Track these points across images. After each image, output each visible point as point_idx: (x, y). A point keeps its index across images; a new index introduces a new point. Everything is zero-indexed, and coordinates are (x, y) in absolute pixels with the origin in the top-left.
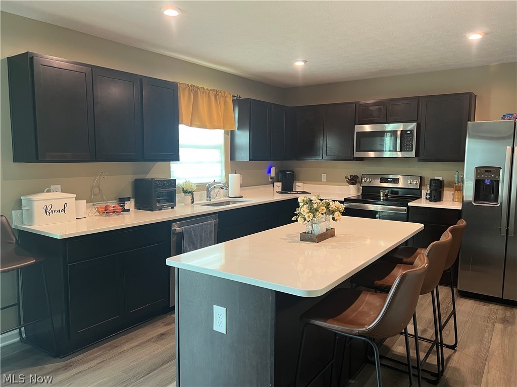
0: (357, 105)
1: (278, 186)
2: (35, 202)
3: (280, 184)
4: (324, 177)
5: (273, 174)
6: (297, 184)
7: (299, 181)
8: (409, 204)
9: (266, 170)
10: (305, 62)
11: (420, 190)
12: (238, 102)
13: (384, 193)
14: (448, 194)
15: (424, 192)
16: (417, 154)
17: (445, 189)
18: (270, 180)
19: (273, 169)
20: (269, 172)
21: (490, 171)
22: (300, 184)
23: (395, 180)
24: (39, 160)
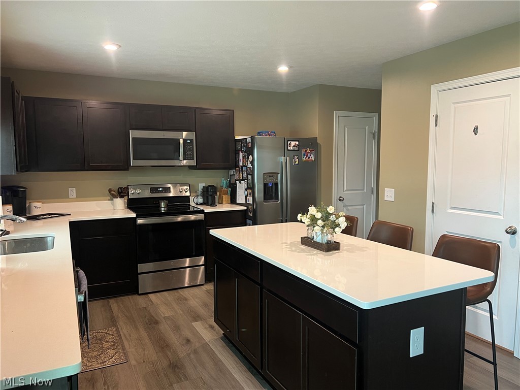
1: (9, 210)
3: (11, 208)
4: (73, 192)
6: (35, 204)
7: (38, 199)
21: (272, 176)
22: (39, 204)
23: (166, 190)
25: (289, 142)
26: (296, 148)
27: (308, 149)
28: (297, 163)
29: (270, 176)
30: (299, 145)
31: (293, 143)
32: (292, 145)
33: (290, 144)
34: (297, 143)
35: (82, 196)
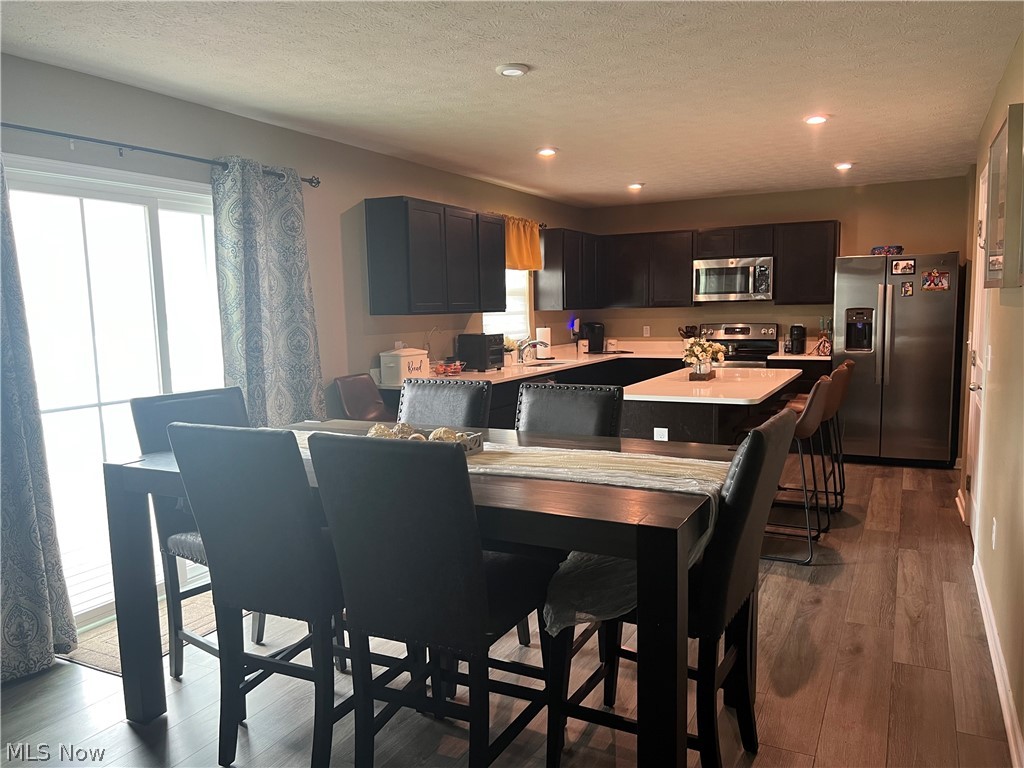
0: (695, 235)
1: (584, 344)
2: (402, 358)
3: (586, 342)
4: (647, 330)
5: (576, 329)
6: (610, 341)
7: (613, 337)
8: (769, 357)
9: (570, 323)
10: (642, 184)
11: (776, 342)
12: (545, 233)
13: (733, 347)
14: (811, 344)
15: (781, 344)
16: (774, 296)
17: (808, 339)
18: (572, 337)
19: (577, 322)
20: (573, 325)
21: (862, 313)
22: (613, 341)
23: (744, 331)
24: (410, 312)
25: (894, 263)
26: (908, 271)
27: (935, 271)
28: (910, 293)
29: (858, 313)
30: (914, 266)
31: (902, 264)
32: (901, 267)
33: (896, 265)
34: (912, 262)
35: (656, 335)
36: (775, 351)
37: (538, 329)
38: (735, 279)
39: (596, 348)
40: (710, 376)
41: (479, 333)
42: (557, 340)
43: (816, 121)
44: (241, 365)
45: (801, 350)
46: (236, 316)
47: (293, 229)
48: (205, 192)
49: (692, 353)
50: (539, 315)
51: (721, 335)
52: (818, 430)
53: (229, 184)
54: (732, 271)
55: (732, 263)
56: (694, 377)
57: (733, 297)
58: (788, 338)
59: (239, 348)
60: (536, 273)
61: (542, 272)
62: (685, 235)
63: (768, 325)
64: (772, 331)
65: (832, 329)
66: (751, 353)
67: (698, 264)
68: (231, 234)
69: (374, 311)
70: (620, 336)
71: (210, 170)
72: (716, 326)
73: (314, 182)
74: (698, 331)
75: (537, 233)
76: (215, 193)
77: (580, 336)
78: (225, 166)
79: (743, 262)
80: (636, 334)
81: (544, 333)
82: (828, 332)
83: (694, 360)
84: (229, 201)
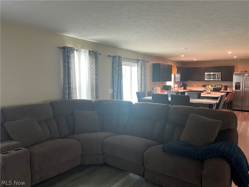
0: (206, 68)
1: (183, 88)
2: (157, 89)
3: (183, 87)
4: (195, 86)
5: (181, 85)
7: (188, 87)
8: (220, 91)
10: (196, 59)
11: (221, 88)
14: (228, 89)
15: (222, 89)
16: (221, 80)
17: (228, 88)
19: (181, 84)
20: (180, 84)
21: (238, 83)
23: (215, 86)
24: (159, 81)
25: (245, 74)
26: (248, 76)
28: (248, 80)
34: (248, 74)
35: (197, 86)
36: (221, 90)
37: (175, 85)
38: (211, 76)
39: (185, 89)
40: (210, 93)
41: (166, 85)
42: (178, 87)
43: (230, 52)
44: (140, 89)
45: (226, 90)
46: (140, 82)
47: (146, 69)
48: (136, 64)
49: (207, 89)
50: (175, 82)
51: (210, 87)
52: (229, 102)
53: (140, 63)
54: (211, 75)
55: (212, 73)
56: (207, 93)
57: (212, 80)
58: (224, 87)
59: (140, 86)
60: (175, 74)
61: (176, 74)
62: (203, 68)
63: (220, 85)
64: (221, 86)
65: (232, 86)
66: (216, 90)
67: (206, 73)
68: (140, 70)
69: (153, 81)
70: (189, 86)
71: (137, 61)
72: (209, 85)
73: (148, 62)
74: (205, 86)
75: (176, 67)
76: (138, 64)
77: (182, 86)
78: (139, 60)
79: (214, 73)
80: (193, 86)
81: (176, 85)
82: (232, 87)
83: (208, 90)
84: (140, 65)
